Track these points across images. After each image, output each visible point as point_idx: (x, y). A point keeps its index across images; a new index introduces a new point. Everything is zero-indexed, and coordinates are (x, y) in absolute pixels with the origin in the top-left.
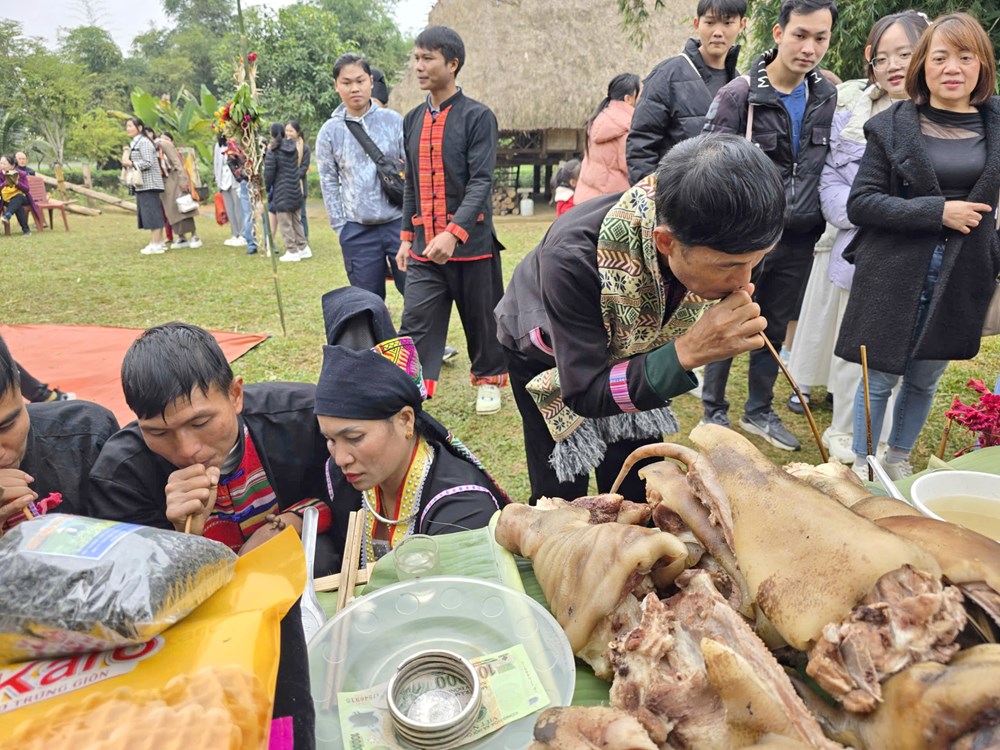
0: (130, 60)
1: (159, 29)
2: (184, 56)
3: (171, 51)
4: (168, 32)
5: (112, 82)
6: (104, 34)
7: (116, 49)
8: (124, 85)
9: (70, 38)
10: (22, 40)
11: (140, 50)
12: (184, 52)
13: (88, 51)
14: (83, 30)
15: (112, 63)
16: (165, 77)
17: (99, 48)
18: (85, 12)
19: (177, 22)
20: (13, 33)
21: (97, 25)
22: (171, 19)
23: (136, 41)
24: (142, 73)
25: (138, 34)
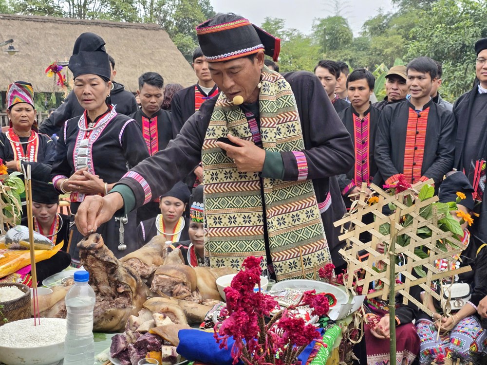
0: (359, 39)
1: (385, 13)
2: (399, 34)
3: (391, 30)
4: (391, 15)
5: (341, 57)
6: (344, 21)
7: (350, 30)
8: (350, 58)
9: (321, 25)
10: (283, 32)
11: (367, 31)
12: (399, 31)
13: (330, 34)
14: (329, 19)
15: (344, 42)
16: (381, 51)
17: (338, 31)
18: (334, 5)
19: (400, 7)
20: (279, 28)
21: (340, 14)
22: (396, 5)
23: (366, 24)
24: (365, 49)
25: (368, 19)
